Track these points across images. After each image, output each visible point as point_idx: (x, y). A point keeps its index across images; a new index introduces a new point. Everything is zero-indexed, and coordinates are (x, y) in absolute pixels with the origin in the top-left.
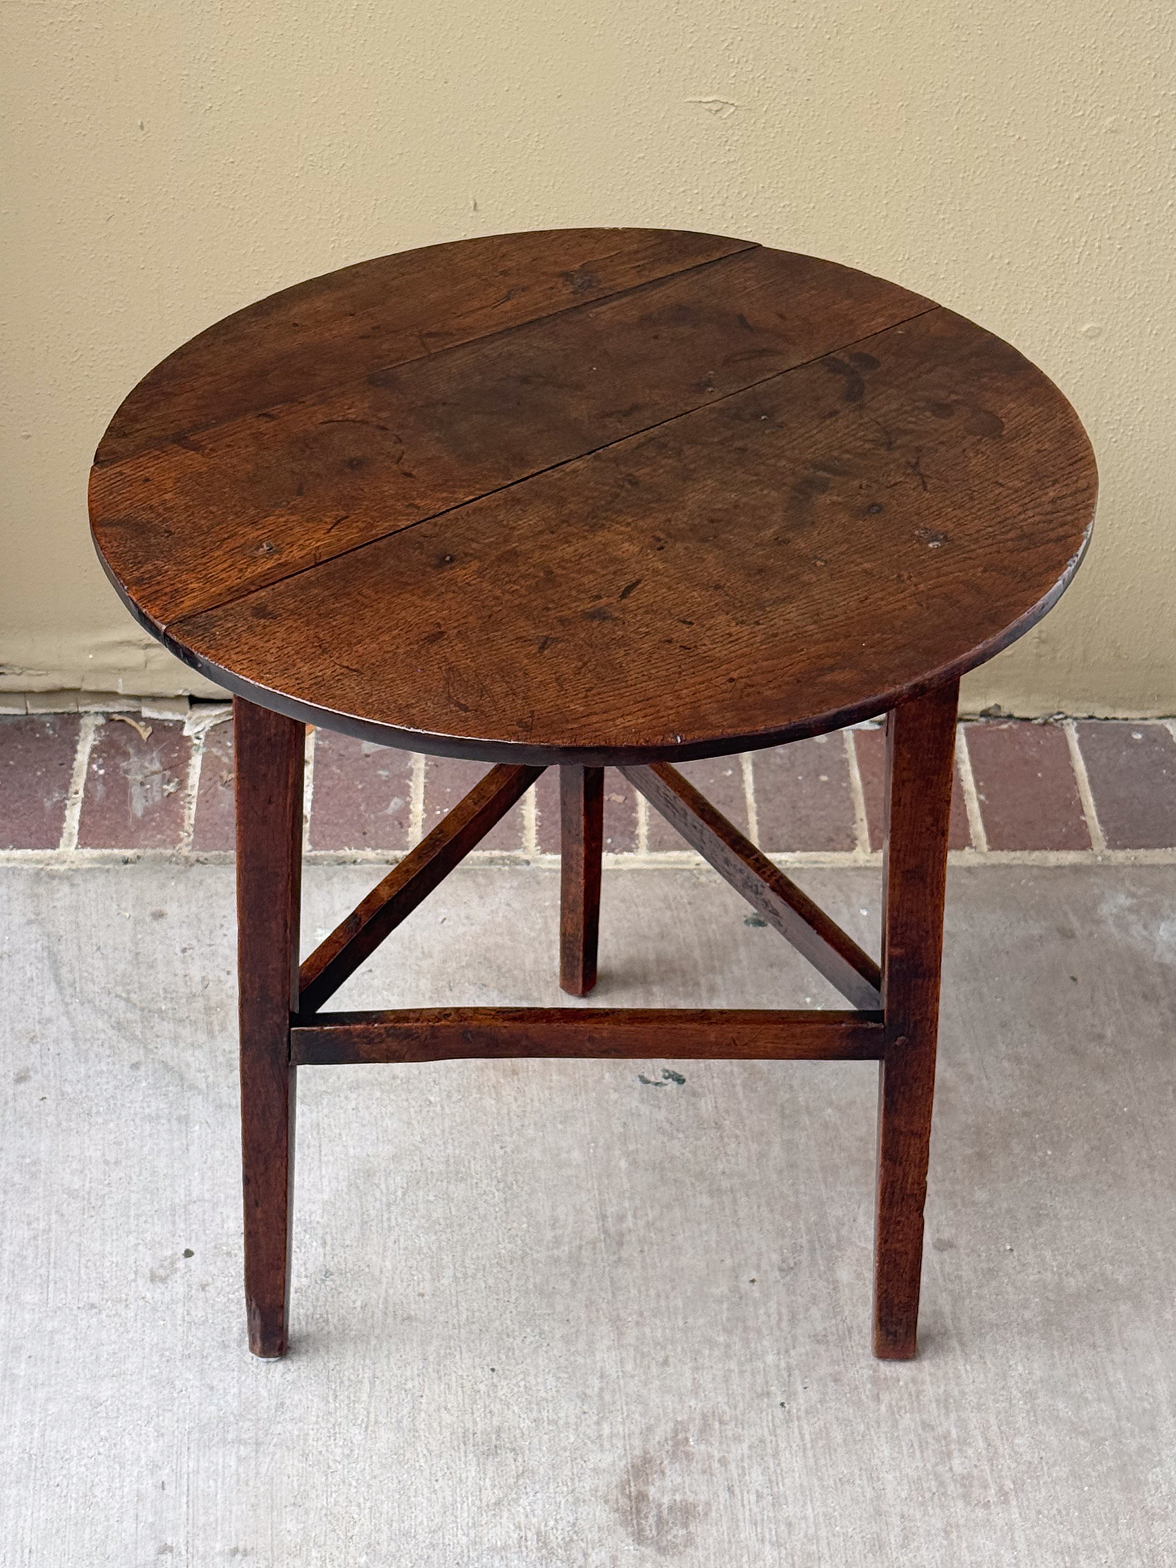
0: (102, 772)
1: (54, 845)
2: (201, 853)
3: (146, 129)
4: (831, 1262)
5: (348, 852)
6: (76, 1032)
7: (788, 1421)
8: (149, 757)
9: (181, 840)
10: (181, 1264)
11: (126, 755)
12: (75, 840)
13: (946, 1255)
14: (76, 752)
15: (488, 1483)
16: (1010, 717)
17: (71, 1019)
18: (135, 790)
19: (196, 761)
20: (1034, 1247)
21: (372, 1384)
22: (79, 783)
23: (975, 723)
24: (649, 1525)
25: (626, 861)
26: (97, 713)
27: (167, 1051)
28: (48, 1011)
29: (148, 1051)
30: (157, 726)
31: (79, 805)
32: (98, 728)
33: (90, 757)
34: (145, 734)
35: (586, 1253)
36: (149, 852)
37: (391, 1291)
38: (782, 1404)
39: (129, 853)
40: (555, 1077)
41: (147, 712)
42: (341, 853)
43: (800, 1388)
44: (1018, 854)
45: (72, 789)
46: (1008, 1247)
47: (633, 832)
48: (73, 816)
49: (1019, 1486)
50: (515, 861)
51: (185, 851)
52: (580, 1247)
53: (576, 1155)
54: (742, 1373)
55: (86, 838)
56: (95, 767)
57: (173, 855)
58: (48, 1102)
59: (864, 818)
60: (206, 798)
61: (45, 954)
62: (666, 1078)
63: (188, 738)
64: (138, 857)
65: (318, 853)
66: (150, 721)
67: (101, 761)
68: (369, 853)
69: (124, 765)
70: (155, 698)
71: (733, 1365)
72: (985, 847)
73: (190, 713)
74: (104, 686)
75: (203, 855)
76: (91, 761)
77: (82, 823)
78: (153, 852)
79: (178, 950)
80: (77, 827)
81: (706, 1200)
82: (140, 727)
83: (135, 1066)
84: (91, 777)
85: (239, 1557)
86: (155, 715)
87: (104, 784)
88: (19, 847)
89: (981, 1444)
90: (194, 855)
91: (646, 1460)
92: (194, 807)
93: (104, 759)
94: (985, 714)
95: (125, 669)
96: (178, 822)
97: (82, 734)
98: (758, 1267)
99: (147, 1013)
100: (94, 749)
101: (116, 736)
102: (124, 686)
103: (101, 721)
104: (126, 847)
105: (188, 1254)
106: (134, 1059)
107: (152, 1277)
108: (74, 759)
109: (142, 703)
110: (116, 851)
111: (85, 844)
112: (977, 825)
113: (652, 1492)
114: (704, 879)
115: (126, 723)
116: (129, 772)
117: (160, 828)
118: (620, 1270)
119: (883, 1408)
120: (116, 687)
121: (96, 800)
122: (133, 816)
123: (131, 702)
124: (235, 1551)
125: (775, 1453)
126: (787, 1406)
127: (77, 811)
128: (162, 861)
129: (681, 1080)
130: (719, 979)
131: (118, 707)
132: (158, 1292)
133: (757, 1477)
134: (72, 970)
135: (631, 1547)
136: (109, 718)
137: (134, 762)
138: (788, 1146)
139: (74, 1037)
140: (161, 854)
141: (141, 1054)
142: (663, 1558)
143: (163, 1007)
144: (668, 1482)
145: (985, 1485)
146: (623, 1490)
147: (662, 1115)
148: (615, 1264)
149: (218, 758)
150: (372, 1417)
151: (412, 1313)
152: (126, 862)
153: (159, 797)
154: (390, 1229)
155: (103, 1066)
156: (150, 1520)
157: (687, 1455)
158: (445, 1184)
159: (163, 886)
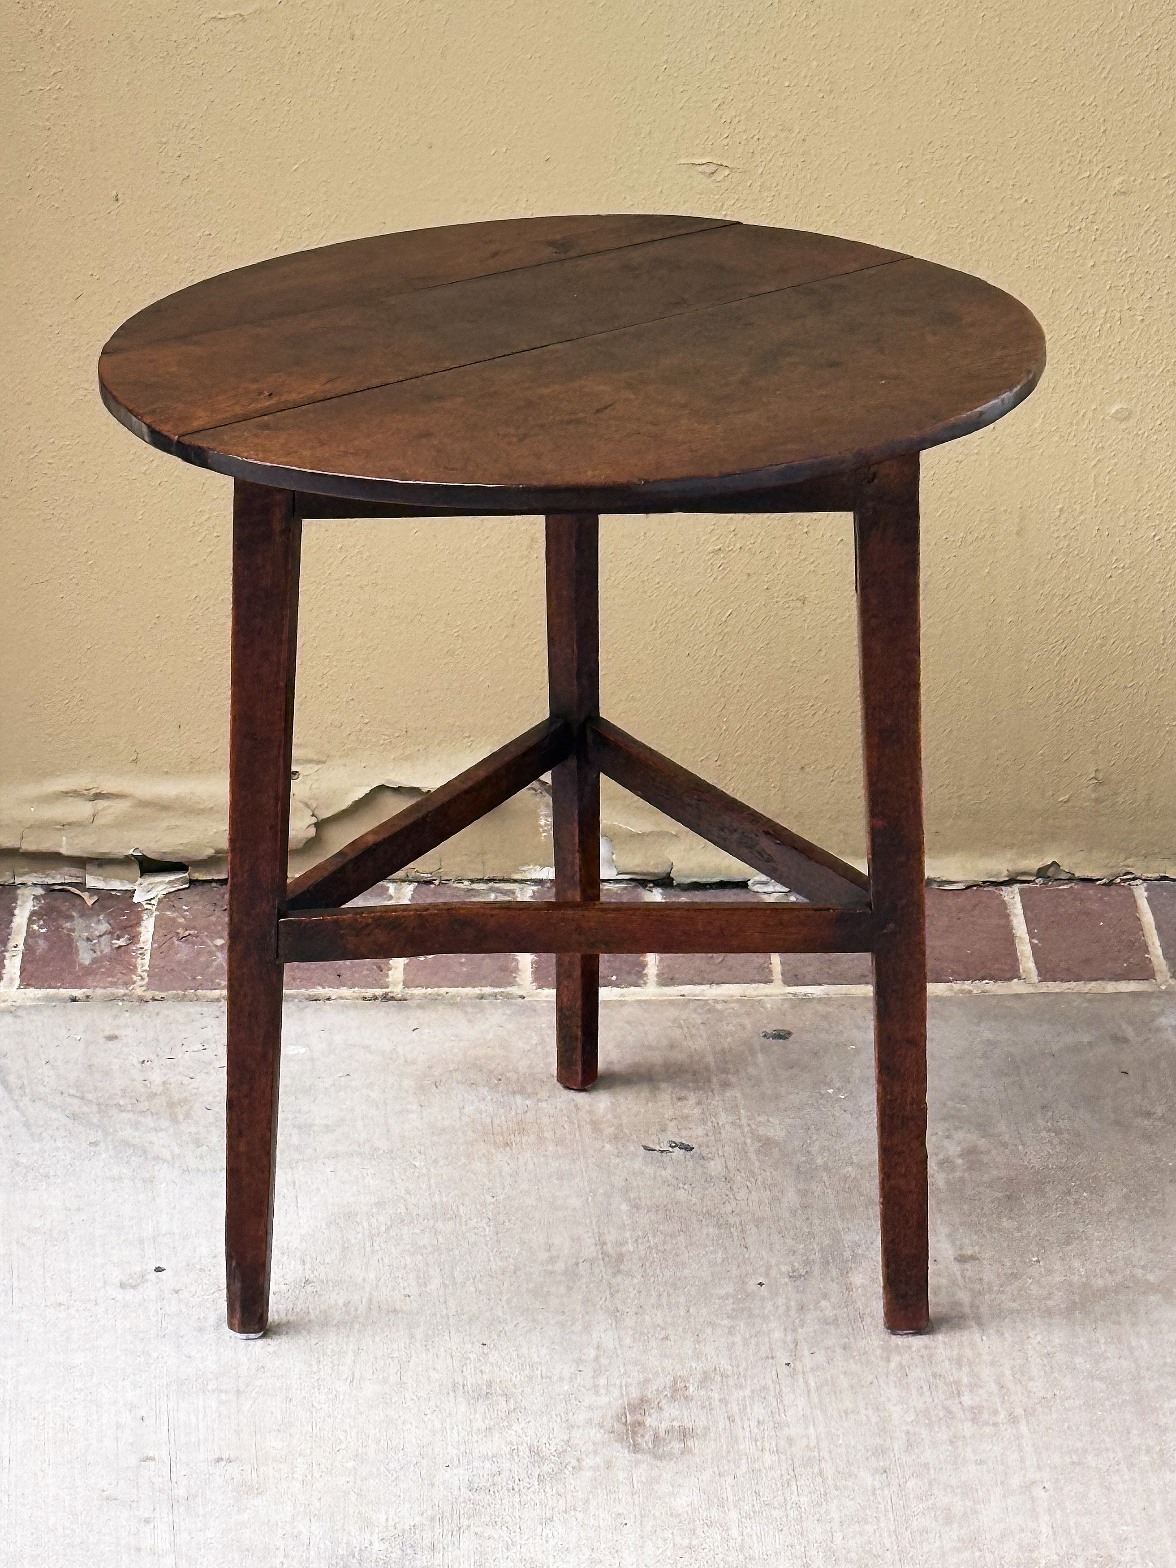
0: (44, 930)
2: (156, 993)
3: (121, 202)
4: (845, 1272)
5: (319, 991)
6: (27, 1121)
7: (793, 1375)
8: (95, 919)
9: (134, 983)
10: (153, 1276)
11: (70, 918)
12: (17, 982)
13: (967, 1266)
14: (14, 915)
15: (479, 1416)
16: (1071, 879)
17: (22, 1113)
18: (82, 945)
19: (147, 929)
20: (1062, 1259)
21: (357, 1354)
22: (18, 939)
23: (1031, 885)
24: (646, 1441)
25: (632, 994)
26: (35, 885)
27: (127, 1133)
29: (106, 1134)
30: (104, 896)
31: (20, 957)
32: (36, 897)
33: (30, 919)
34: (90, 902)
35: (583, 1268)
36: (99, 991)
37: (375, 1294)
38: (788, 1364)
39: (77, 993)
40: (551, 1149)
41: (92, 882)
42: (312, 992)
43: (806, 1353)
44: (1073, 984)
45: (11, 944)
46: (1035, 1259)
47: (640, 972)
48: (13, 965)
49: (1029, 1413)
50: (508, 996)
51: (139, 992)
52: (577, 1264)
53: (573, 1201)
54: (746, 1344)
55: (28, 979)
56: (35, 927)
57: (125, 995)
60: (161, 947)
62: (674, 1147)
63: (139, 904)
64: (88, 997)
65: (287, 992)
66: (93, 891)
67: (42, 922)
68: (345, 991)
69: (68, 925)
70: (102, 862)
71: (738, 1339)
72: (1035, 978)
73: (140, 880)
74: (46, 845)
75: (159, 995)
76: (30, 921)
77: (23, 970)
78: (104, 991)
79: (135, 1061)
80: (18, 973)
81: (712, 1230)
82: (85, 895)
83: (95, 1144)
84: (30, 934)
85: (223, 1463)
86: (101, 885)
87: (46, 940)
89: (994, 1387)
90: (149, 995)
91: (643, 1400)
92: (147, 957)
93: (45, 921)
94: (1041, 873)
95: (70, 824)
96: (132, 969)
97: (19, 902)
98: (767, 1275)
99: (103, 1108)
100: (33, 913)
101: (58, 903)
102: (68, 845)
103: (40, 891)
104: (74, 987)
105: (159, 1270)
106: (92, 1139)
107: (122, 1286)
108: (11, 921)
109: (85, 869)
110: (62, 991)
111: (28, 986)
112: (1027, 963)
113: (648, 1421)
114: (719, 1007)
115: (69, 891)
116: (73, 930)
117: (110, 973)
118: (619, 1278)
119: (893, 1365)
120: (61, 846)
121: (38, 952)
122: (80, 965)
123: (74, 871)
124: (219, 1460)
125: (779, 1396)
126: (792, 1365)
127: (18, 961)
128: (114, 999)
129: (688, 1148)
130: (733, 1079)
131: (59, 877)
132: (129, 1294)
133: (758, 1411)
134: (20, 1077)
135: (627, 1455)
136: (49, 889)
137: (79, 923)
138: (804, 1193)
139: (26, 1125)
140: (113, 994)
141: (100, 1136)
142: (659, 1463)
143: (122, 1103)
144: (666, 1414)
145: (995, 1412)
146: (619, 1420)
147: (667, 1173)
148: (614, 1275)
149: (173, 920)
150: (357, 1376)
151: (398, 1308)
152: (74, 1000)
153: (107, 950)
154: (373, 1252)
155: (60, 1144)
156: (131, 1440)
157: (686, 1398)
158: (432, 1222)
159: (116, 1016)
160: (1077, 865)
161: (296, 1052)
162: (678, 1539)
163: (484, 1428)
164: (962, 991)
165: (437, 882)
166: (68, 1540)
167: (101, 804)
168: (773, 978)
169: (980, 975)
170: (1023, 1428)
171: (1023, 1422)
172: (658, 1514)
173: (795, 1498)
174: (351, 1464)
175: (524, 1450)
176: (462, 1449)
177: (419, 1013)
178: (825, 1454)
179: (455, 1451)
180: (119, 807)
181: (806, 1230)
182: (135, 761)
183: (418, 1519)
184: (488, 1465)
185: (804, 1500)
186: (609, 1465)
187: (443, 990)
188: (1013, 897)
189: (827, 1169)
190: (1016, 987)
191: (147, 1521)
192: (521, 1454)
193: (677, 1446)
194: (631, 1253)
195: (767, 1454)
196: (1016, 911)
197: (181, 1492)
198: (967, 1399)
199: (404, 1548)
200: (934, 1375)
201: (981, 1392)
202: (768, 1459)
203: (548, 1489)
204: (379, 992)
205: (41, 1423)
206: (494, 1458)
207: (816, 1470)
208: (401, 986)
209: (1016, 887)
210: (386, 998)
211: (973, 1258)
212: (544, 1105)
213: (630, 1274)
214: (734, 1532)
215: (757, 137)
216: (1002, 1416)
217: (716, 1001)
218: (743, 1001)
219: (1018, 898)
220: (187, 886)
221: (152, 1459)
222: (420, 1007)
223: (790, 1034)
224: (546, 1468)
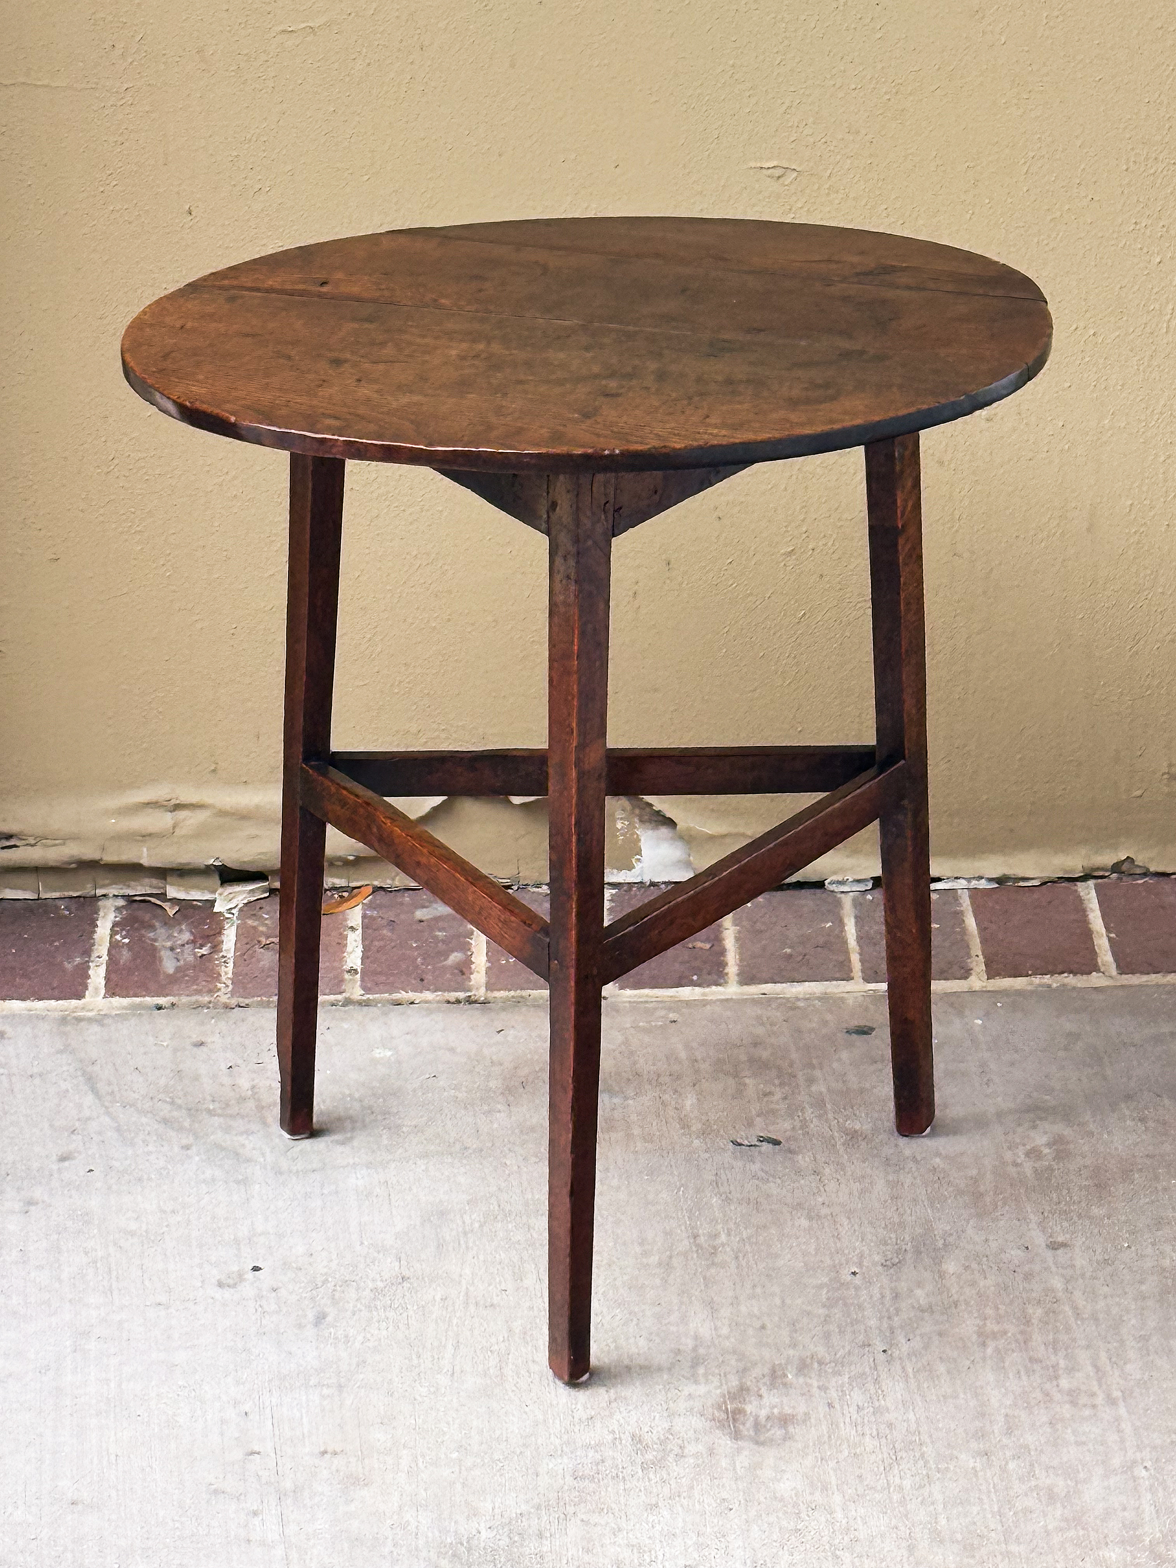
0: (127, 941)
1: (80, 996)
2: (241, 1000)
3: (194, 214)
4: (938, 1261)
5: (402, 995)
6: (119, 1126)
7: (890, 1361)
8: (177, 929)
9: (219, 990)
10: (250, 1275)
11: (152, 928)
12: (103, 991)
13: (1060, 1252)
14: (96, 926)
15: (579, 1406)
16: (1146, 874)
17: (114, 1119)
18: (165, 954)
19: (229, 938)
20: (1153, 1244)
21: (456, 1347)
22: (102, 949)
23: (1106, 880)
24: (747, 1429)
25: (713, 993)
26: (116, 896)
27: (218, 1137)
28: (87, 1113)
29: (196, 1137)
30: (185, 906)
31: (104, 967)
32: (118, 909)
33: (112, 929)
34: (171, 912)
35: (677, 1260)
36: (184, 999)
37: (471, 1289)
38: (884, 1351)
39: (161, 1001)
40: (639, 1145)
41: (173, 892)
42: (396, 996)
43: (903, 1341)
44: (1153, 976)
45: (94, 955)
46: (1126, 1245)
47: (721, 972)
48: (97, 975)
49: (1127, 1394)
51: (224, 999)
52: (671, 1257)
53: (664, 1195)
54: (841, 1332)
55: (113, 988)
56: (118, 937)
57: (210, 1002)
58: (96, 1173)
59: (980, 953)
60: (243, 956)
61: (79, 1073)
62: (761, 1141)
63: (220, 914)
64: (173, 1005)
65: (371, 997)
66: (174, 901)
67: (124, 933)
68: (428, 995)
69: (151, 935)
70: (183, 873)
71: (833, 1327)
72: (1114, 971)
73: (220, 890)
74: (126, 856)
75: (244, 1001)
76: (113, 933)
77: (107, 979)
78: (189, 998)
79: (223, 1068)
80: (103, 982)
81: (804, 1223)
82: (166, 906)
83: (187, 1147)
84: (114, 946)
85: (327, 1456)
86: (182, 895)
87: (129, 950)
88: (40, 999)
89: (1090, 1369)
90: (234, 1002)
91: (743, 1389)
92: (231, 965)
93: (128, 931)
94: (1116, 868)
95: (150, 835)
96: (215, 976)
97: (101, 913)
98: (860, 1265)
99: (193, 1111)
100: (115, 924)
101: (140, 913)
102: (149, 856)
103: (121, 902)
104: (159, 995)
105: (256, 1269)
106: (184, 1142)
107: (220, 1285)
108: (95, 932)
109: (165, 880)
110: (148, 999)
111: (113, 995)
112: (1105, 956)
113: (749, 1408)
114: (801, 1004)
115: (149, 901)
116: (155, 940)
117: (194, 981)
118: (713, 1271)
119: (989, 1351)
120: (140, 857)
121: (122, 962)
122: (164, 973)
123: (155, 881)
124: (324, 1453)
125: (876, 1381)
126: (890, 1352)
127: (102, 971)
128: (199, 1006)
129: (776, 1143)
130: (818, 1073)
131: (140, 888)
132: (227, 1293)
133: (857, 1397)
134: (110, 1084)
135: (729, 1442)
136: (130, 900)
137: (161, 932)
138: (894, 1185)
139: (118, 1129)
140: (197, 1001)
141: (191, 1139)
142: (761, 1448)
143: (211, 1107)
144: (766, 1401)
145: (1093, 1395)
146: (719, 1408)
147: (756, 1167)
148: (708, 1267)
149: (254, 928)
150: (457, 1368)
151: (495, 1302)
152: (159, 1008)
153: (191, 958)
154: (467, 1248)
155: (151, 1148)
156: (237, 1435)
157: (785, 1385)
158: (524, 1218)
159: (202, 1023)
160: (1152, 859)
161: (382, 1055)
162: (784, 1523)
163: (584, 1417)
164: (1040, 985)
165: (515, 888)
166: (178, 1533)
167: (182, 814)
168: (852, 974)
169: (1060, 968)
170: (1122, 1411)
171: (1121, 1404)
172: (762, 1499)
173: (897, 1481)
174: (455, 1455)
175: (626, 1439)
176: (565, 1437)
177: (503, 1015)
178: (925, 1437)
179: (558, 1441)
180: (201, 816)
181: (896, 1219)
182: (214, 771)
183: (524, 1508)
184: (591, 1453)
185: (907, 1483)
186: (711, 1452)
187: (525, 993)
188: (1088, 892)
189: (915, 1159)
190: (1095, 980)
191: (255, 1514)
192: (623, 1442)
193: (778, 1433)
194: (723, 1245)
195: (867, 1438)
196: (1091, 906)
197: (288, 1485)
198: (1064, 1383)
199: (512, 1535)
200: (1031, 1360)
201: (1079, 1375)
202: (869, 1443)
203: (652, 1476)
204: (461, 995)
205: (146, 1420)
206: (597, 1446)
207: (918, 1455)
208: (483, 990)
209: (1091, 883)
210: (470, 1001)
211: (1064, 1245)
212: (631, 1102)
213: (723, 1265)
214: (839, 1515)
215: (823, 140)
216: (1100, 1400)
217: (798, 999)
218: (824, 998)
219: (1093, 893)
220: (267, 895)
221: (258, 1453)
222: (504, 1009)
223: (872, 1029)
224: (649, 1456)
